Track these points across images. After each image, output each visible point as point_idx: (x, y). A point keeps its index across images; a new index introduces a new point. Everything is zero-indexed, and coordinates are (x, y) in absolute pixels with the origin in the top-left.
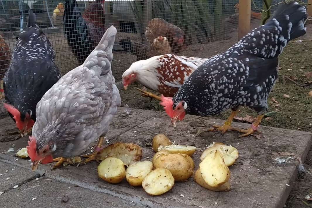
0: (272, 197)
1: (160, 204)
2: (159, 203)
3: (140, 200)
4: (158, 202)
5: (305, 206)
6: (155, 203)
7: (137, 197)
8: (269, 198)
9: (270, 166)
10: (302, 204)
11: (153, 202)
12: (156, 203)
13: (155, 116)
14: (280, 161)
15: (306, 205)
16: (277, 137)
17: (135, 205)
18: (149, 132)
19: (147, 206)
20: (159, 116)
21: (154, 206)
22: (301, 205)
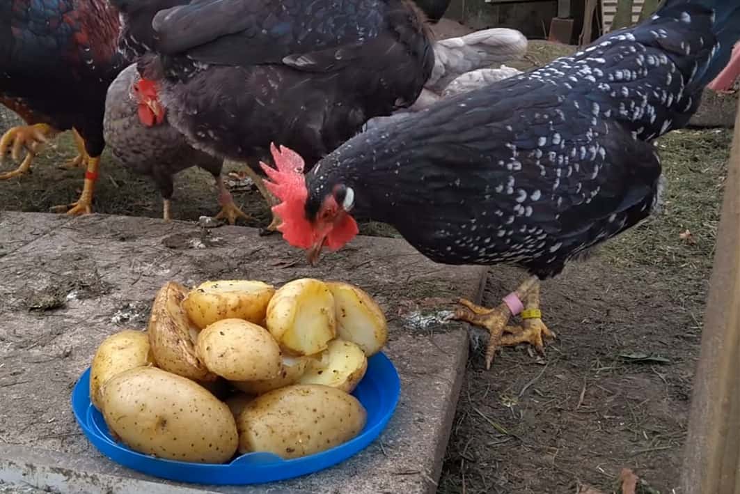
0: (421, 420)
1: (89, 480)
2: (86, 476)
3: (21, 472)
4: (82, 474)
5: (499, 435)
6: (74, 478)
7: (10, 463)
8: (411, 422)
9: (400, 335)
10: (491, 430)
11: (65, 475)
12: (78, 476)
13: (60, 227)
14: (424, 322)
15: (500, 432)
16: (403, 260)
17: (7, 490)
18: (45, 271)
19: (49, 490)
20: (71, 225)
21: (70, 487)
22: (488, 432)
